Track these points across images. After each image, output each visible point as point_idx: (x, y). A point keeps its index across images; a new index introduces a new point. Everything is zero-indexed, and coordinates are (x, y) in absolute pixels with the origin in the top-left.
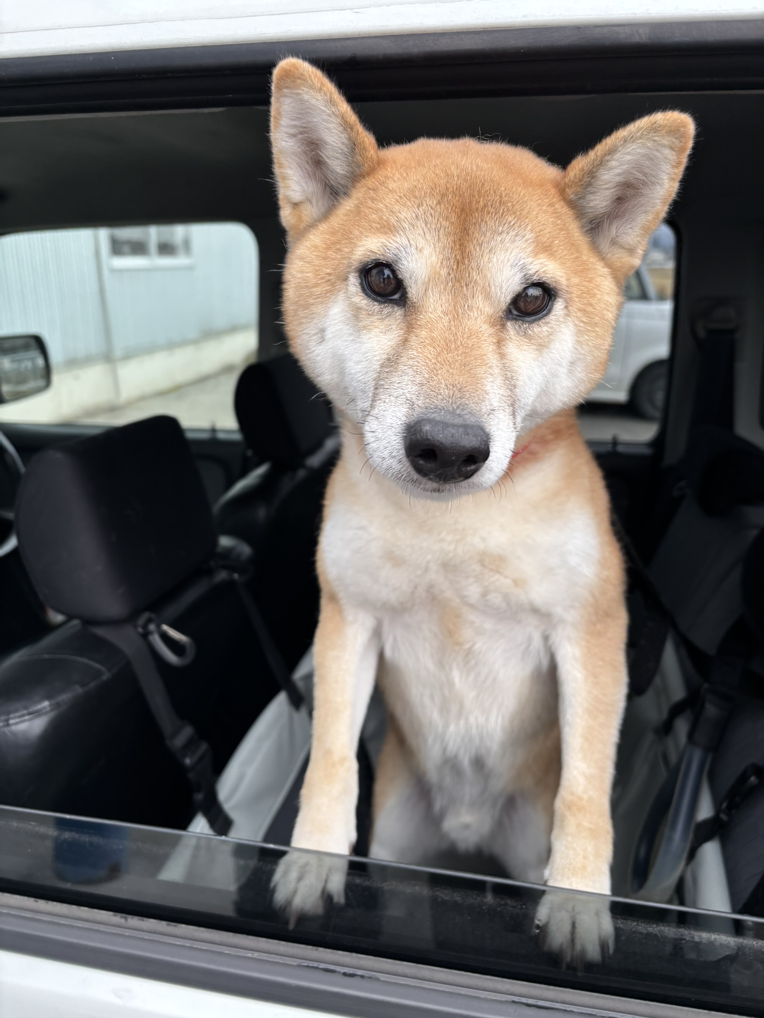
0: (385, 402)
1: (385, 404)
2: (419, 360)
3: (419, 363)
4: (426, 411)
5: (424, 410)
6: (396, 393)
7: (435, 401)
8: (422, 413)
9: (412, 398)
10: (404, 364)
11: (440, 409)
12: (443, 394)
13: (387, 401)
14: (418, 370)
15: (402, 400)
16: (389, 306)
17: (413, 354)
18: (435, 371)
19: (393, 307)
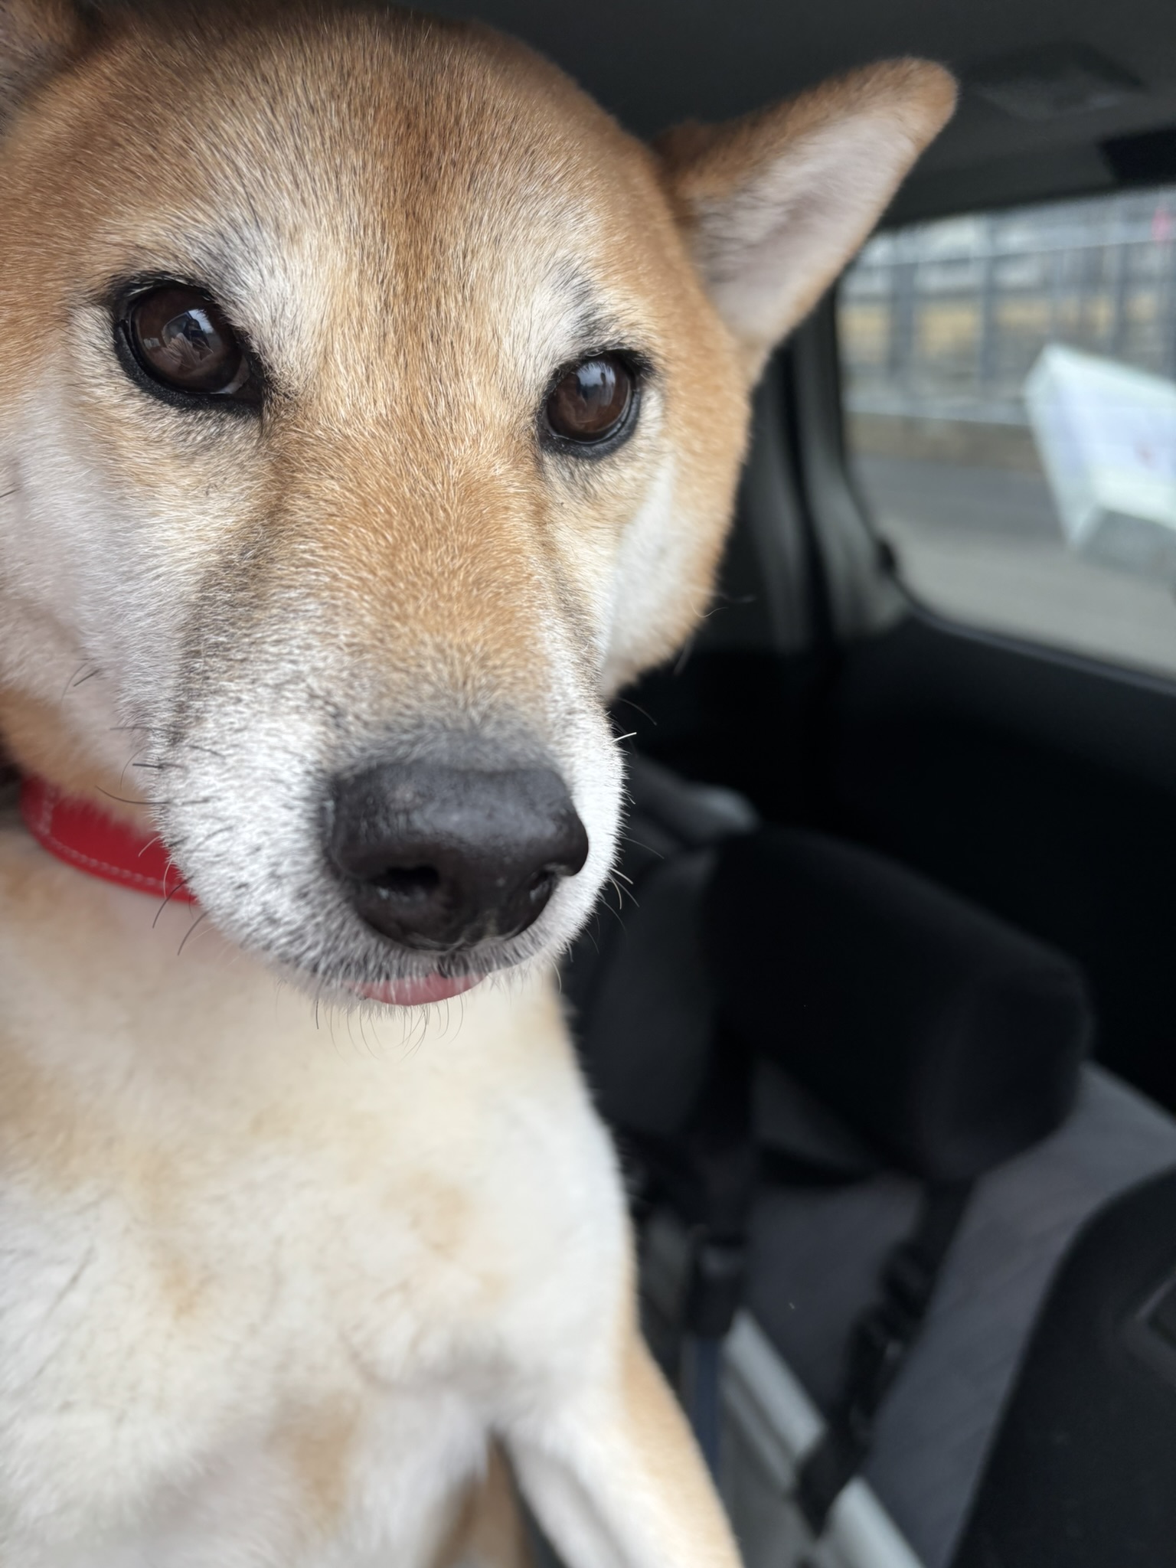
0: (239, 700)
1: (240, 708)
2: (336, 570)
3: (335, 577)
4: (391, 739)
5: (382, 736)
6: (270, 675)
7: (414, 703)
8: (376, 744)
9: (329, 693)
10: (284, 582)
11: (432, 727)
12: (434, 678)
13: (245, 697)
14: (339, 603)
15: (295, 696)
16: (208, 418)
17: (312, 552)
18: (395, 605)
19: (223, 420)
